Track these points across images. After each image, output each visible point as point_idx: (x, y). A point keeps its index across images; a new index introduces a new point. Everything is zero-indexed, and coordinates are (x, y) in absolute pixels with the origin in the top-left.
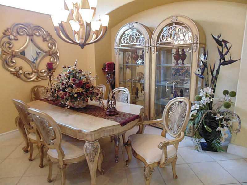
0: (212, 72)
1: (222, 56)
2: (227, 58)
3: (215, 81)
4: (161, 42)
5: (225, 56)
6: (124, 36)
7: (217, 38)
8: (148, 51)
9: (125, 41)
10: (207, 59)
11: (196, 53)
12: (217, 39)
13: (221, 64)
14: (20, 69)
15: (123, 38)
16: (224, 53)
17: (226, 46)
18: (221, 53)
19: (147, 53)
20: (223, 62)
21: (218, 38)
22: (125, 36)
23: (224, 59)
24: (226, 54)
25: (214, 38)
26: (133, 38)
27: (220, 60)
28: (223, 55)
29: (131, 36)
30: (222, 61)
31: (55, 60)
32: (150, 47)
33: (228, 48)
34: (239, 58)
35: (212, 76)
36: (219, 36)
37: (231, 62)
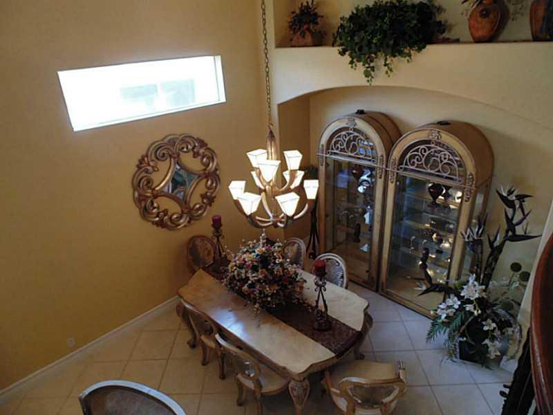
0: (491, 244)
1: (511, 226)
2: (519, 230)
3: (494, 263)
4: (406, 167)
5: (517, 227)
6: (337, 137)
7: (505, 194)
8: (381, 175)
9: (339, 145)
10: (480, 236)
11: (468, 203)
12: (505, 197)
13: (506, 239)
14: (165, 215)
15: (334, 140)
16: (514, 222)
17: (521, 207)
18: (509, 221)
19: (380, 178)
20: (511, 236)
21: (508, 195)
22: (339, 136)
23: (514, 231)
24: (518, 224)
25: (501, 196)
26: (354, 145)
27: (507, 232)
28: (512, 224)
29: (351, 141)
30: (510, 233)
31: (214, 185)
32: (386, 171)
33: (526, 213)
34: (539, 234)
35: (490, 250)
36: (510, 190)
37: (525, 237)
